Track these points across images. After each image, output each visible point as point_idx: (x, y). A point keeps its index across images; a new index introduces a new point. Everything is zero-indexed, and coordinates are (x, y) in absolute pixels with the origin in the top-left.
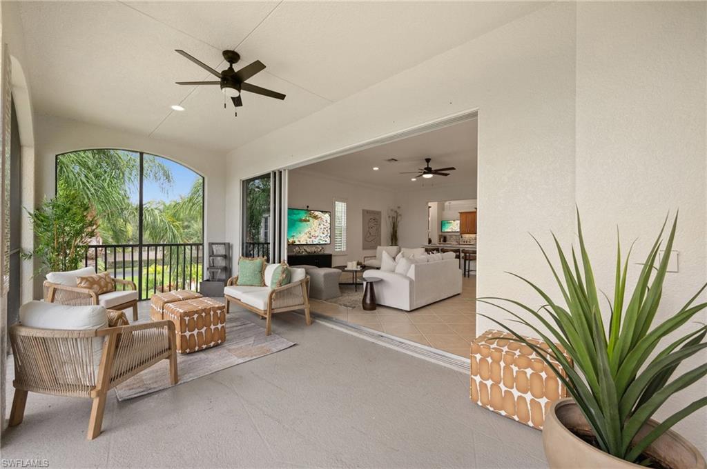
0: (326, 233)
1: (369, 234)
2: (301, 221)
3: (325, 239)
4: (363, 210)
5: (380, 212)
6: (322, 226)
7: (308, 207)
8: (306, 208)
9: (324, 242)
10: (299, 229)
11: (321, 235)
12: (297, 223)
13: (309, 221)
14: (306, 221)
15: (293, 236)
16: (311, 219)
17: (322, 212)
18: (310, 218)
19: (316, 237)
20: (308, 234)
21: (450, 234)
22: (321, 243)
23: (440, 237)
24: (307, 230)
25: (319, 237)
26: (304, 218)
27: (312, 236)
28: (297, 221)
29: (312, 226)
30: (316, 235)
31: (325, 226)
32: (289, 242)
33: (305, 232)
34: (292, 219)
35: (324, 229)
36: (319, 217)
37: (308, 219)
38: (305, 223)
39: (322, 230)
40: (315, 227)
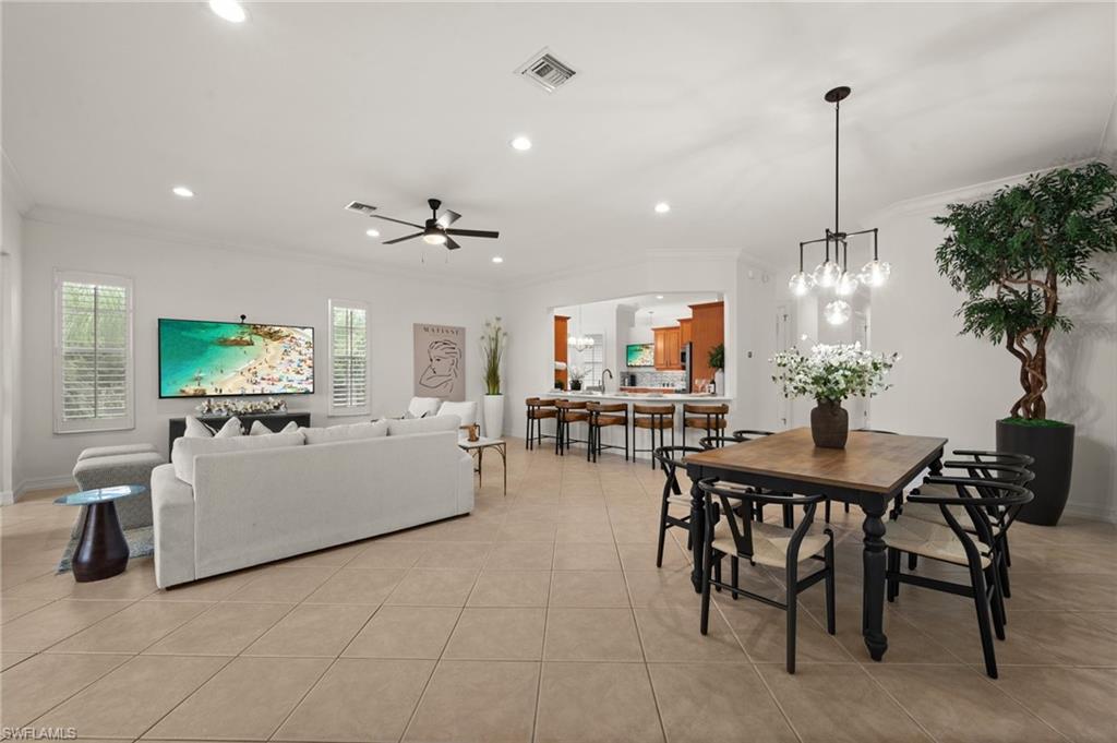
1: (430, 372)
2: (224, 342)
4: (415, 325)
5: (463, 329)
6: (294, 356)
7: (243, 317)
8: (241, 321)
10: (216, 362)
11: (292, 375)
13: (251, 343)
15: (199, 379)
16: (258, 340)
18: (254, 337)
19: (272, 381)
20: (249, 375)
21: (642, 370)
23: (623, 376)
24: (245, 366)
25: (285, 382)
26: (233, 338)
27: (263, 379)
28: (212, 343)
29: (259, 356)
30: (276, 376)
31: (304, 357)
32: (183, 391)
33: (240, 369)
34: (195, 339)
35: (302, 364)
36: (283, 334)
37: (247, 338)
38: (238, 348)
39: (295, 365)
40: (273, 358)
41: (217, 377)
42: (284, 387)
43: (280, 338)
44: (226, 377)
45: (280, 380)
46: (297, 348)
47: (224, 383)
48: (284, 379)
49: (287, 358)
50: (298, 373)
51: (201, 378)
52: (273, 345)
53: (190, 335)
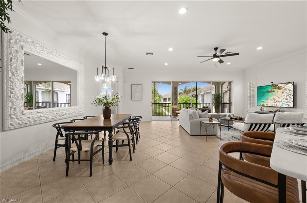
0: (289, 99)
2: (268, 92)
3: (288, 103)
6: (285, 94)
7: (272, 83)
9: (287, 106)
11: (284, 100)
12: (265, 93)
13: (274, 91)
14: (271, 91)
15: (263, 102)
16: (275, 90)
17: (285, 83)
19: (279, 102)
20: (273, 100)
22: (284, 106)
24: (273, 98)
25: (282, 102)
26: (270, 90)
27: (277, 101)
28: (265, 92)
29: (276, 95)
30: (280, 100)
31: (288, 94)
32: (260, 105)
33: (271, 99)
34: (262, 92)
35: (288, 96)
36: (282, 87)
37: (273, 90)
38: (271, 93)
39: (285, 97)
40: (279, 95)
41: (267, 101)
42: (282, 104)
43: (281, 88)
44: (268, 101)
45: (281, 102)
46: (286, 91)
47: (268, 102)
48: (282, 101)
49: (283, 95)
50: (286, 99)
51: (264, 101)
52: (279, 91)
53: (262, 91)
